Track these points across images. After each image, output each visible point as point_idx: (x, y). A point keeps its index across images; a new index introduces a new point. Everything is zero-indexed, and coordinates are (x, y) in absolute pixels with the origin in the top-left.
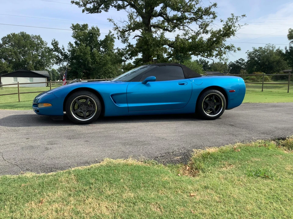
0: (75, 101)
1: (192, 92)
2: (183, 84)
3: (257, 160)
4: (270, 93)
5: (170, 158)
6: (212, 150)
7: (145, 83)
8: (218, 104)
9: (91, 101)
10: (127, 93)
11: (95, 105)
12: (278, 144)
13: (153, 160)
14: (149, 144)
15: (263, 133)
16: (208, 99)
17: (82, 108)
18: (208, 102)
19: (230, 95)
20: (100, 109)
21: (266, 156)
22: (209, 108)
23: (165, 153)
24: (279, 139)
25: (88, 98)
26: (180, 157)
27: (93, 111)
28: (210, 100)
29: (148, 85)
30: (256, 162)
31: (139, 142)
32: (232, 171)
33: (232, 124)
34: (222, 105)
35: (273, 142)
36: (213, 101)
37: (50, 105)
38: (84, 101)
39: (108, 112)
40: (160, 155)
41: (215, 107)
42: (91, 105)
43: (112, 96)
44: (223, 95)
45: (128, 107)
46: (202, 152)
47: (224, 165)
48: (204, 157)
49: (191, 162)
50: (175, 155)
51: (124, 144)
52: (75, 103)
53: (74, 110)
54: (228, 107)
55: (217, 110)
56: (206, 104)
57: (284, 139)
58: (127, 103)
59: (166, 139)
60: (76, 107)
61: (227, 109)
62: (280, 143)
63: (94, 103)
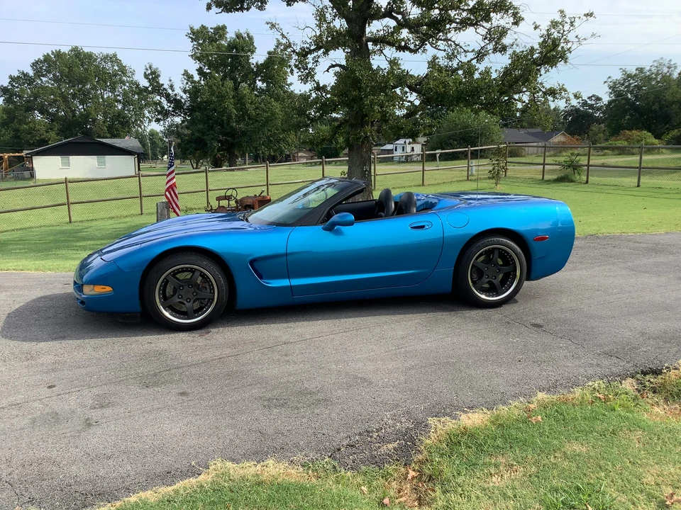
0: (165, 278)
1: (442, 245)
2: (423, 227)
3: (577, 448)
4: (655, 190)
5: (371, 450)
6: (474, 419)
7: (330, 228)
8: (507, 269)
9: (203, 275)
10: (286, 254)
11: (213, 285)
12: (642, 389)
13: (327, 459)
14: (326, 401)
15: (609, 354)
16: (482, 258)
17: (181, 292)
18: (481, 266)
19: (536, 248)
20: (224, 294)
21: (603, 434)
22: (485, 279)
23: (360, 434)
24: (644, 373)
25: (196, 269)
26: (395, 445)
27: (209, 299)
28: (488, 261)
29: (338, 233)
30: (575, 457)
31: (304, 393)
32: (514, 488)
33: (539, 321)
34: (515, 276)
35: (630, 380)
36: (496, 264)
37: (108, 289)
38: (187, 275)
39: (245, 297)
40: (345, 443)
41: (501, 276)
42: (204, 285)
43: (252, 262)
44: (519, 249)
45: (291, 287)
46: (450, 425)
47: (496, 466)
48: (454, 441)
49: (420, 457)
50: (383, 440)
51: (269, 403)
52: (166, 282)
53: (165, 298)
54: (533, 276)
55: (506, 283)
56: (479, 273)
57: (656, 372)
58: (289, 277)
59: (371, 383)
60: (169, 291)
61: (529, 279)
62: (647, 383)
63: (211, 282)
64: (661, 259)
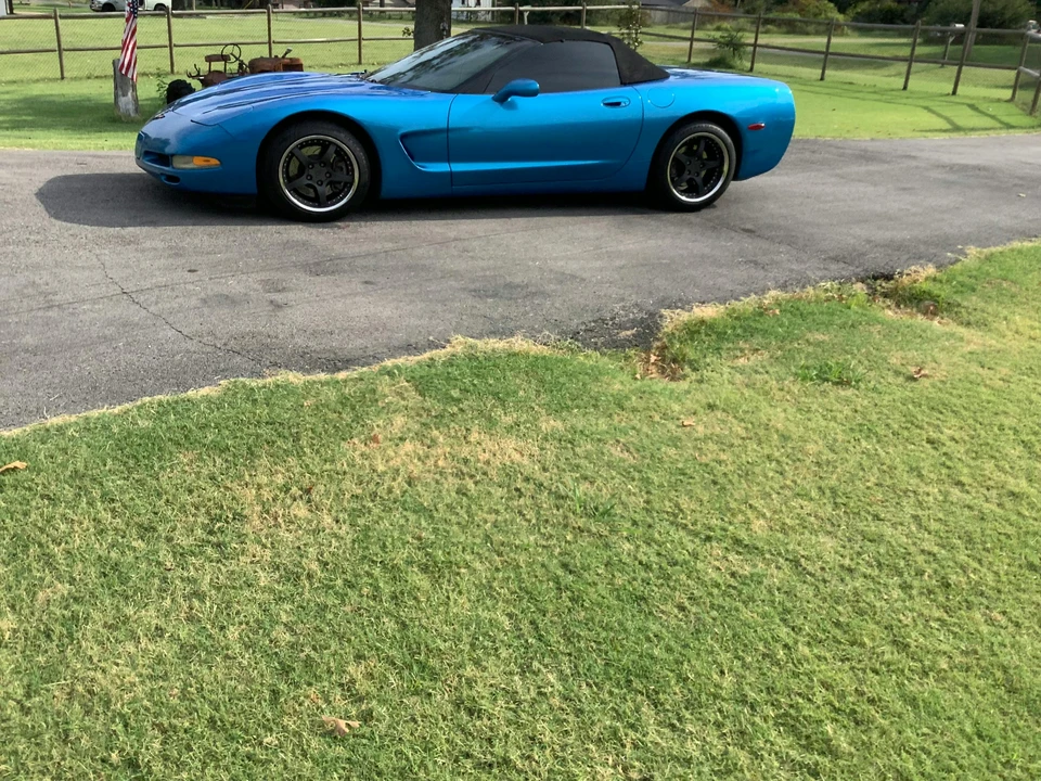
0: (290, 152)
1: (641, 127)
2: (618, 104)
3: (820, 337)
5: (610, 336)
6: (709, 312)
7: (502, 99)
8: (712, 164)
9: (339, 151)
10: (448, 130)
11: (352, 165)
12: (873, 293)
13: (569, 340)
14: (545, 295)
15: (836, 259)
16: (683, 149)
17: (312, 172)
18: (683, 159)
19: (750, 139)
20: (366, 177)
21: (843, 326)
22: (686, 176)
23: (594, 321)
24: (875, 278)
25: (331, 143)
26: (634, 331)
27: (346, 184)
28: (690, 152)
29: (512, 106)
30: (818, 344)
31: (509, 286)
32: (763, 367)
33: (749, 226)
34: (721, 173)
35: (860, 285)
36: (700, 157)
37: (214, 162)
38: (316, 150)
39: (391, 184)
40: (583, 328)
41: (703, 173)
42: (340, 164)
43: (404, 137)
44: (729, 140)
45: (451, 174)
46: (685, 316)
47: (742, 350)
48: (693, 331)
49: (659, 344)
50: (622, 327)
51: (478, 294)
52: (292, 154)
53: (289, 179)
54: (740, 174)
55: (709, 182)
56: (679, 167)
57: (888, 278)
58: (449, 160)
59: (583, 280)
60: (293, 169)
61: (736, 178)
62: (879, 288)
63: (349, 159)
64: (873, 167)
